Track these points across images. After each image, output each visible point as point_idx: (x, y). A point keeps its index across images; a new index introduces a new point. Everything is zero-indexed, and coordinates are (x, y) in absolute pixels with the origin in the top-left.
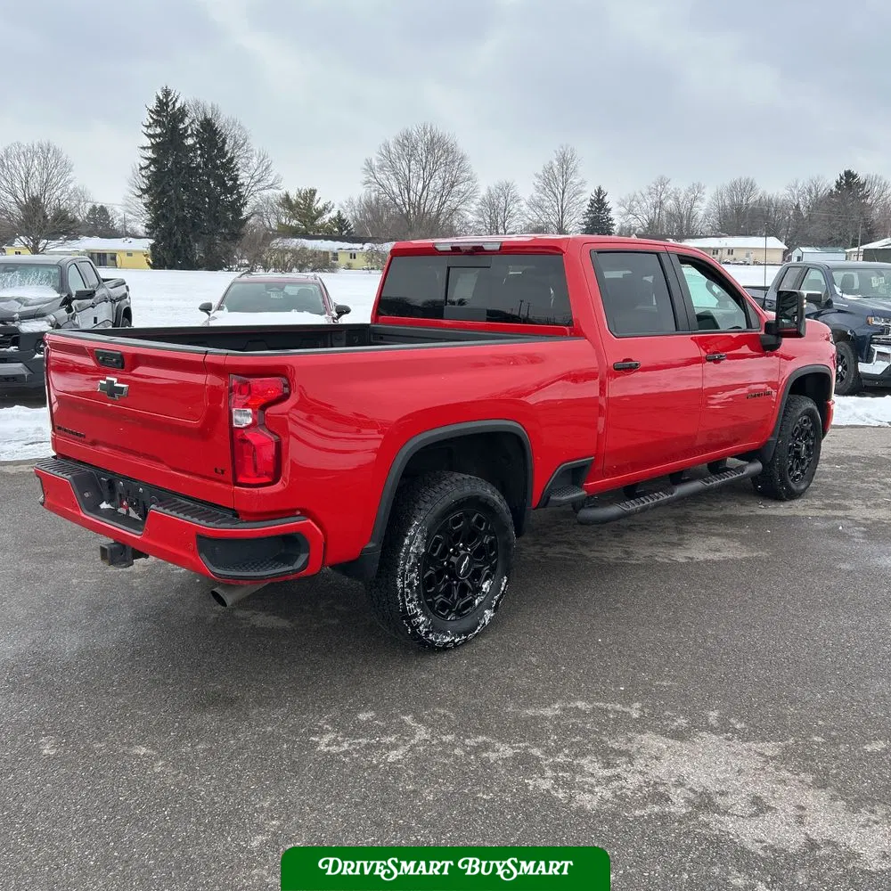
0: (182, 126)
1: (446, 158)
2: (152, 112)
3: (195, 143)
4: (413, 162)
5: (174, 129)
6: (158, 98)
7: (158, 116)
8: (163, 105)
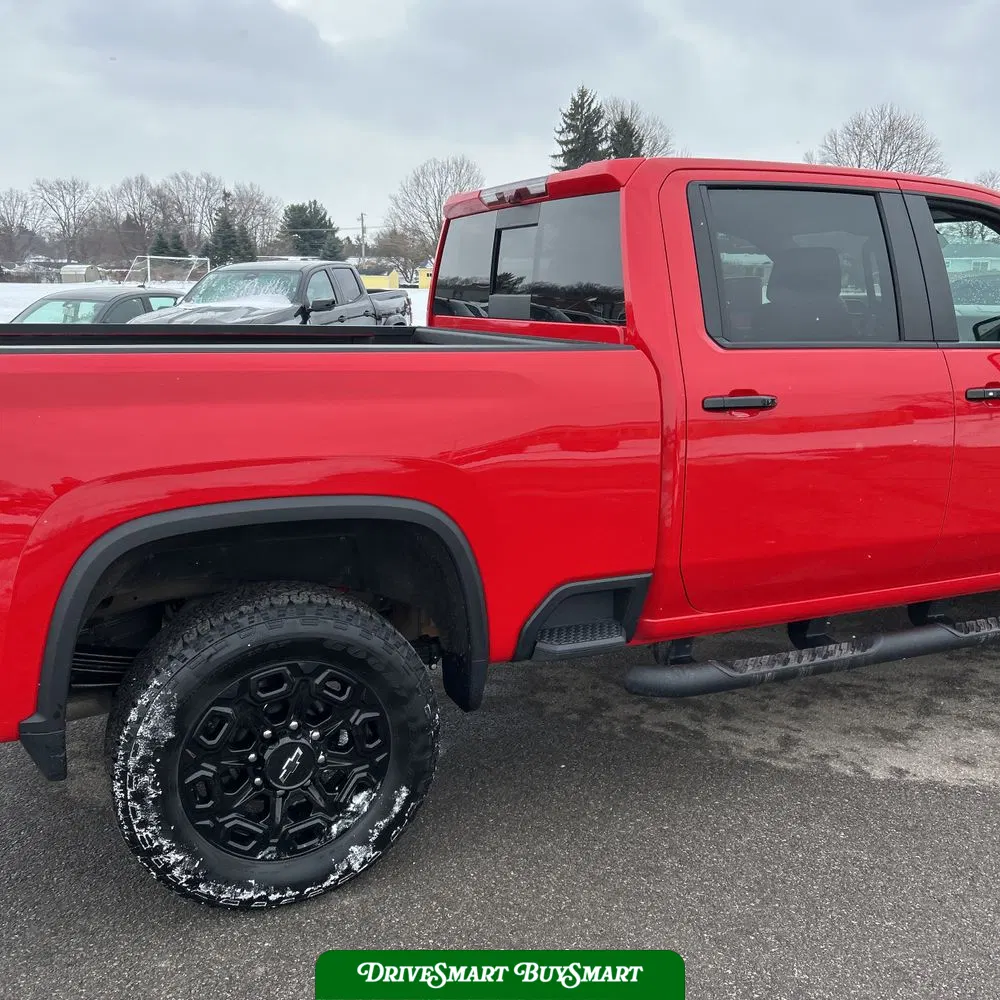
0: (596, 129)
1: (909, 147)
2: (566, 116)
3: (610, 148)
4: (864, 154)
5: (589, 132)
6: (573, 99)
7: (572, 120)
8: (578, 106)
